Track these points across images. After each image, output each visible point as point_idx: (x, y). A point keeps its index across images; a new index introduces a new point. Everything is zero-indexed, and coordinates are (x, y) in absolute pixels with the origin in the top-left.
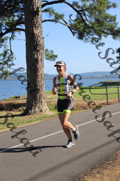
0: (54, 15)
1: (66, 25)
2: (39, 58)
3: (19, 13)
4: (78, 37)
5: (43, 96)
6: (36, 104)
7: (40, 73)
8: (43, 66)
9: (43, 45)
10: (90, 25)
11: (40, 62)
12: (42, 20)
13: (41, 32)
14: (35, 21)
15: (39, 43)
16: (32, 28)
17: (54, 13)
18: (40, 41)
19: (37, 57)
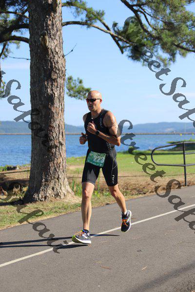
0: (85, 13)
1: (108, 31)
2: (56, 93)
3: (17, 7)
4: (130, 55)
5: (61, 167)
6: (47, 181)
7: (57, 122)
8: (63, 110)
9: (63, 69)
10: (154, 33)
11: (56, 101)
12: (63, 21)
13: (61, 43)
14: (49, 23)
15: (57, 67)
16: (44, 37)
17: (85, 9)
18: (57, 62)
19: (51, 92)
